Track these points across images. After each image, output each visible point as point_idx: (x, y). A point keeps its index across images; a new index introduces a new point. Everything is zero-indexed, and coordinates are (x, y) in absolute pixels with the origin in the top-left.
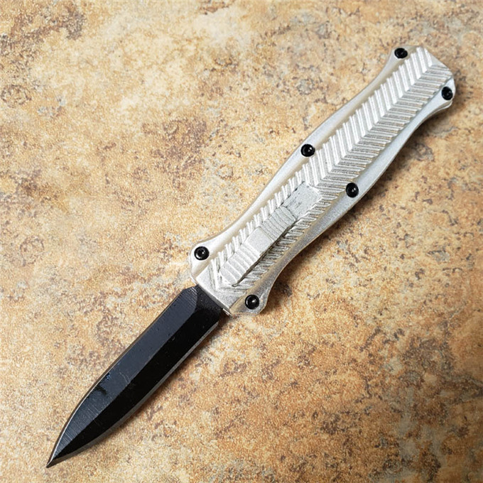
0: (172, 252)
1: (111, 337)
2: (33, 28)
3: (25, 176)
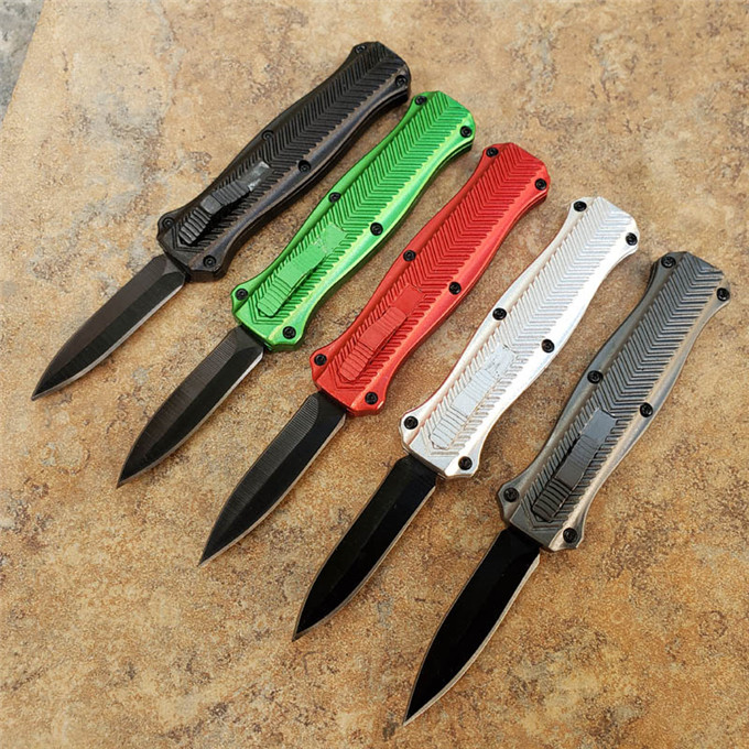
0: (521, 53)
1: (556, 122)
2: (275, 45)
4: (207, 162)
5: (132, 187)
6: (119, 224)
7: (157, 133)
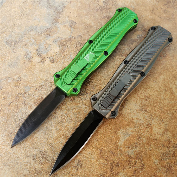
3: (141, 28)
4: (75, 25)
5: (47, 25)
6: (39, 35)
7: (62, 10)
